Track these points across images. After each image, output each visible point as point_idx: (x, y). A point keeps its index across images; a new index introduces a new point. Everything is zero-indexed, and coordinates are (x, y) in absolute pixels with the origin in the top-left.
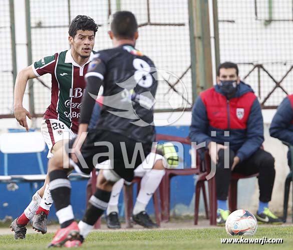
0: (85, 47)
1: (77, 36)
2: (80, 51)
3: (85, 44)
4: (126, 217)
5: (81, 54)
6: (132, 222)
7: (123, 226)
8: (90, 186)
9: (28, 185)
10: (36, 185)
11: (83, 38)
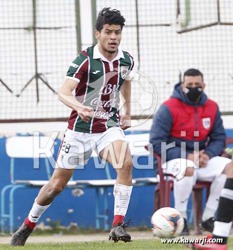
0: (111, 41)
1: (103, 30)
2: (106, 46)
3: (112, 39)
4: (195, 224)
5: (108, 50)
6: (201, 229)
7: (192, 232)
8: (158, 191)
9: (94, 190)
10: (102, 191)
11: (109, 32)
